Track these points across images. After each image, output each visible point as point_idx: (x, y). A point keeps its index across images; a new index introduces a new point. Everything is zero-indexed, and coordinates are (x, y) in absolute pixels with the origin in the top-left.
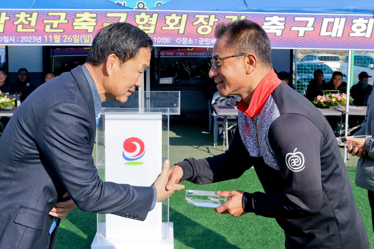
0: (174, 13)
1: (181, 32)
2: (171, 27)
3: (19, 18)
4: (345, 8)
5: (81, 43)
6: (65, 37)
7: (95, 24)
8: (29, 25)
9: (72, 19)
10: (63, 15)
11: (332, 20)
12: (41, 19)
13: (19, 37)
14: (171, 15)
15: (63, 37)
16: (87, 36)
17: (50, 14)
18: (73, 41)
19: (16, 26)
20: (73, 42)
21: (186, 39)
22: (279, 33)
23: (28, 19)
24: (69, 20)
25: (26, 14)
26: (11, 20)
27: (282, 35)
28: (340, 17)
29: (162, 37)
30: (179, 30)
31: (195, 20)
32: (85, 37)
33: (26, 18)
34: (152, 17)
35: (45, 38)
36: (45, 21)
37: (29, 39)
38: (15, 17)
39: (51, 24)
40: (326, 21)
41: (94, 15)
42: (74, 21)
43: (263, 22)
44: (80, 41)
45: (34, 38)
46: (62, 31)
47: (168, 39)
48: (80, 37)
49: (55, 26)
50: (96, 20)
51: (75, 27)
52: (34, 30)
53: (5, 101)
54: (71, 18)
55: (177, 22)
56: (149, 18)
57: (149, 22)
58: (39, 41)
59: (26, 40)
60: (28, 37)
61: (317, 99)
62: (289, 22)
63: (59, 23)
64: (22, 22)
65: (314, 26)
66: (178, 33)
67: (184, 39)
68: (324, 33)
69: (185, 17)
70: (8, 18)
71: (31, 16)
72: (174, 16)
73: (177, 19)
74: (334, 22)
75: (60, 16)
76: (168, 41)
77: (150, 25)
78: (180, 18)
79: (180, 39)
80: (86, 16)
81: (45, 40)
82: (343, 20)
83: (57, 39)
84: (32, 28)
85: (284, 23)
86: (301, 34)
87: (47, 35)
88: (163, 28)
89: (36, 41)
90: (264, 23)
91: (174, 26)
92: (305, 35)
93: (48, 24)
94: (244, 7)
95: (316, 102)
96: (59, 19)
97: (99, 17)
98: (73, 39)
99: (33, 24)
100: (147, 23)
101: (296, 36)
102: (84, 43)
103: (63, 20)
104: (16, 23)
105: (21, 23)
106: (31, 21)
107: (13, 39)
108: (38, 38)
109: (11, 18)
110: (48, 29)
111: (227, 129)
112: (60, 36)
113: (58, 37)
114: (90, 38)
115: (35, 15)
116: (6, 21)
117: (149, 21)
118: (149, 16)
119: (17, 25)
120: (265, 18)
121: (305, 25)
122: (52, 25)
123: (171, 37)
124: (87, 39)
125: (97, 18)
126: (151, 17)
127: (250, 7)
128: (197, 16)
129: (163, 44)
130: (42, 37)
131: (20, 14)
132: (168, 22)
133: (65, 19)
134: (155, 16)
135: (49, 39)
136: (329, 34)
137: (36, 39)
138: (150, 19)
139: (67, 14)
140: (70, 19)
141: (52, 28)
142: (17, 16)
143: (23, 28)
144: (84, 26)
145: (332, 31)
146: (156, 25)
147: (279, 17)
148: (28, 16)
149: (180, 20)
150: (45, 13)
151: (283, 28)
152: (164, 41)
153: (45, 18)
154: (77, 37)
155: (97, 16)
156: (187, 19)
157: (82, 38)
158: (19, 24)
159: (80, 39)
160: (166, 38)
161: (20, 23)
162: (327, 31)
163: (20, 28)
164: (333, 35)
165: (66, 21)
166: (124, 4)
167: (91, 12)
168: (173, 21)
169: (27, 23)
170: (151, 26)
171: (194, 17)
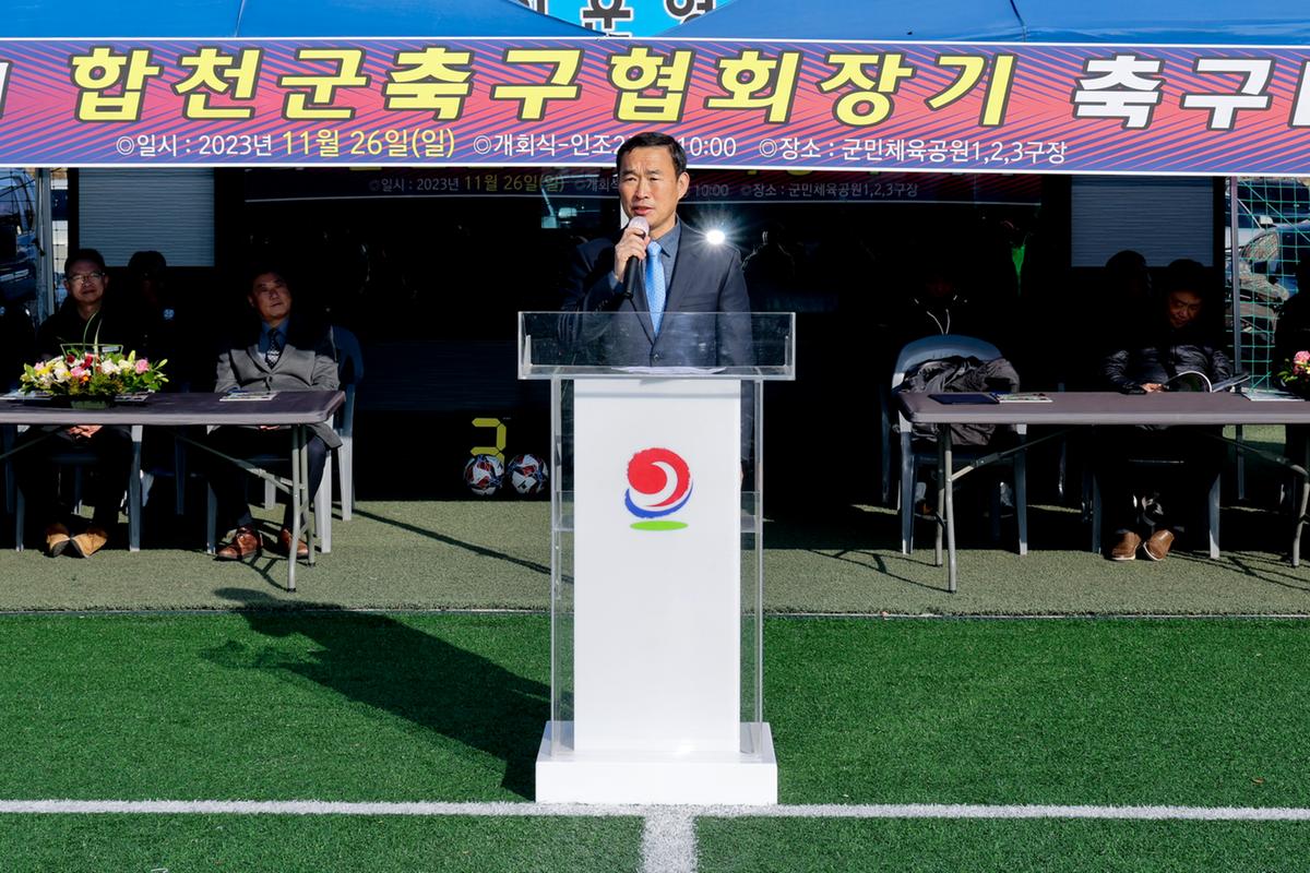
0: (752, 48)
1: (778, 115)
2: (742, 98)
3: (195, 68)
5: (415, 160)
6: (358, 135)
7: (463, 89)
8: (228, 95)
9: (383, 71)
10: (351, 59)
12: (271, 73)
13: (192, 139)
14: (739, 57)
15: (350, 138)
16: (438, 135)
17: (304, 54)
18: (385, 152)
19: (183, 98)
20: (384, 156)
21: (797, 143)
22: (1138, 118)
23: (228, 73)
24: (374, 77)
25: (219, 54)
26: (164, 76)
27: (1152, 126)
29: (708, 137)
30: (769, 108)
31: (828, 71)
32: (429, 137)
33: (219, 71)
34: (671, 65)
35: (285, 142)
36: (286, 81)
37: (228, 144)
38: (179, 66)
39: (309, 90)
41: (463, 58)
42: (392, 81)
43: (1077, 80)
44: (410, 152)
45: (246, 140)
46: (346, 114)
47: (730, 143)
48: (410, 135)
49: (322, 96)
50: (466, 75)
51: (392, 99)
52: (246, 113)
53: (133, 371)
54: (379, 69)
55: (761, 80)
56: (659, 67)
57: (661, 83)
58: (264, 150)
59: (218, 148)
60: (225, 137)
61: (1295, 365)
62: (1174, 80)
63: (335, 88)
64: (204, 84)
65: (1270, 89)
66: (767, 121)
67: (786, 140)
69: (790, 61)
70: (155, 71)
71: (237, 64)
72: (750, 60)
73: (762, 69)
75: (340, 61)
76: (730, 151)
77: (665, 92)
78: (772, 64)
79: (773, 143)
80: (434, 60)
81: (287, 149)
83: (327, 144)
84: (241, 104)
85: (1157, 83)
86: (1222, 120)
87: (293, 131)
88: (713, 103)
89: (254, 152)
90: (1082, 81)
91: (752, 96)
92: (1237, 126)
93: (296, 90)
94: (1009, 25)
95: (1289, 376)
96: (338, 74)
97: (479, 63)
98: (385, 143)
99: (244, 90)
100: (654, 85)
101: (1204, 127)
102: (424, 158)
103: (349, 76)
104: (181, 88)
105: (203, 89)
106: (236, 79)
107: (171, 146)
108: (260, 142)
109: (167, 69)
110: (296, 106)
111: (951, 478)
112: (340, 133)
113: (333, 136)
114: (447, 140)
115: (250, 58)
116: (150, 81)
117: (659, 76)
118: (660, 60)
119: (187, 94)
120: (1086, 65)
121: (1237, 86)
122: (310, 93)
123: (739, 136)
124: (437, 142)
125: (473, 67)
126: (669, 62)
127: (1031, 22)
128: (834, 59)
129: (710, 159)
130: (272, 138)
131: (198, 54)
132: (729, 80)
133: (358, 74)
134: (683, 59)
135: (298, 146)
137: (252, 144)
138: (664, 71)
139: (364, 53)
140: (373, 72)
141: (309, 103)
142: (187, 61)
143: (206, 107)
144: (426, 97)
146: (685, 93)
147: (1138, 58)
148: (228, 61)
149: (774, 75)
150: (286, 52)
151: (1153, 97)
152: (716, 148)
153: (284, 68)
154: (401, 138)
155: (471, 60)
156: (798, 70)
157: (419, 140)
158: (194, 91)
159: (409, 144)
160: (722, 137)
161: (198, 87)
163: (196, 107)
165: (362, 81)
167: (449, 48)
168: (745, 77)
169: (221, 86)
170: (669, 95)
171: (826, 61)
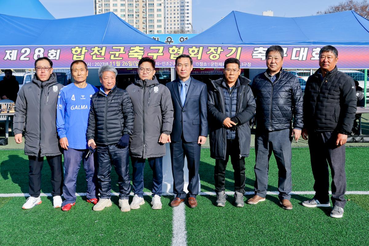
0: (194, 46)
1: (199, 58)
3: (94, 50)
4: (307, 41)
5: (134, 67)
6: (124, 62)
7: (142, 54)
8: (100, 55)
9: (128, 51)
10: (122, 48)
11: (299, 49)
12: (108, 51)
13: (94, 63)
14: (192, 48)
15: (122, 63)
17: (114, 48)
19: (92, 56)
20: (128, 66)
21: (203, 63)
23: (100, 51)
24: (126, 52)
25: (98, 48)
26: (88, 52)
28: (304, 47)
30: (198, 57)
31: (208, 50)
32: (136, 62)
33: (98, 51)
35: (110, 64)
36: (110, 53)
37: (100, 64)
38: (91, 50)
40: (295, 50)
41: (142, 48)
42: (130, 52)
43: (253, 52)
44: (133, 65)
45: (103, 63)
46: (121, 58)
48: (133, 62)
49: (117, 55)
50: (143, 51)
51: (130, 56)
52: (103, 58)
55: (196, 52)
56: (178, 50)
57: (178, 52)
59: (98, 65)
60: (99, 63)
63: (119, 54)
64: (96, 53)
65: (287, 53)
66: (197, 59)
67: (201, 63)
68: (293, 58)
69: (201, 48)
70: (87, 51)
71: (102, 50)
72: (194, 48)
73: (196, 50)
74: (300, 51)
75: (120, 49)
78: (198, 49)
79: (198, 63)
80: (137, 49)
82: (306, 49)
83: (118, 64)
84: (102, 57)
87: (112, 62)
91: (194, 55)
93: (112, 54)
94: (240, 42)
96: (120, 51)
97: (145, 49)
98: (128, 64)
99: (103, 54)
100: (177, 53)
103: (122, 52)
104: (92, 54)
106: (101, 52)
107: (90, 64)
109: (89, 50)
110: (112, 57)
113: (119, 62)
115: (104, 48)
116: (86, 53)
117: (178, 51)
118: (178, 48)
119: (93, 55)
120: (254, 49)
122: (115, 55)
125: (144, 50)
126: (179, 49)
127: (244, 41)
128: (209, 48)
130: (108, 63)
131: (94, 48)
132: (190, 52)
133: (123, 51)
134: (182, 48)
135: (113, 64)
136: (297, 58)
138: (179, 50)
139: (125, 47)
141: (115, 57)
142: (92, 49)
143: (96, 57)
144: (136, 55)
145: (299, 56)
147: (264, 48)
148: (100, 49)
149: (198, 51)
150: (110, 47)
153: (110, 50)
154: (131, 63)
155: (144, 49)
156: (203, 50)
158: (94, 54)
159: (133, 64)
162: (296, 57)
163: (94, 57)
164: (300, 59)
165: (124, 52)
166: (158, 38)
167: (140, 47)
168: (193, 51)
169: (99, 54)
171: (208, 48)
